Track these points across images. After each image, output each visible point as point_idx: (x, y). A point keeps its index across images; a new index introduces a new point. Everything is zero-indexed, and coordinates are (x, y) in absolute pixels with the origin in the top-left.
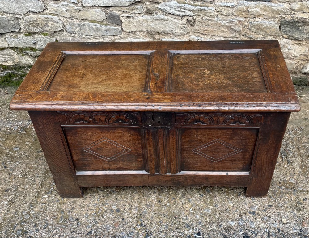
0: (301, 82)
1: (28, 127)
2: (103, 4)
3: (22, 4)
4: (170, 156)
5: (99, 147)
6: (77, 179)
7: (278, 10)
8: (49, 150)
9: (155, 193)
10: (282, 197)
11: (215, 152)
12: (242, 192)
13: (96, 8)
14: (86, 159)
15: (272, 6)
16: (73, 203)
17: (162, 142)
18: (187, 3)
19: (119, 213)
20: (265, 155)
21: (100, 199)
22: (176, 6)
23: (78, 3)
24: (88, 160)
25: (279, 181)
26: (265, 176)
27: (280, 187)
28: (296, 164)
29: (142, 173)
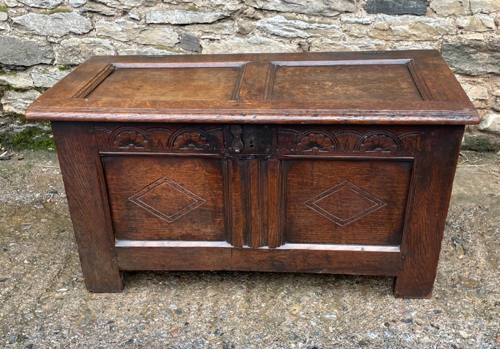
0: (478, 145)
1: (48, 201)
2: (175, 21)
3: (61, 22)
4: (268, 212)
5: (154, 195)
6: (116, 255)
7: (436, 27)
8: (76, 198)
9: (242, 288)
10: (458, 300)
11: (341, 207)
12: (388, 290)
13: (166, 26)
14: (133, 218)
15: (428, 22)
16: (106, 300)
17: (256, 184)
18: (299, 18)
19: (180, 316)
20: (425, 212)
21: (150, 295)
22: (282, 23)
23: (139, 19)
24: (136, 220)
25: (451, 277)
26: (427, 254)
27: (453, 285)
28: (479, 254)
29: (222, 244)
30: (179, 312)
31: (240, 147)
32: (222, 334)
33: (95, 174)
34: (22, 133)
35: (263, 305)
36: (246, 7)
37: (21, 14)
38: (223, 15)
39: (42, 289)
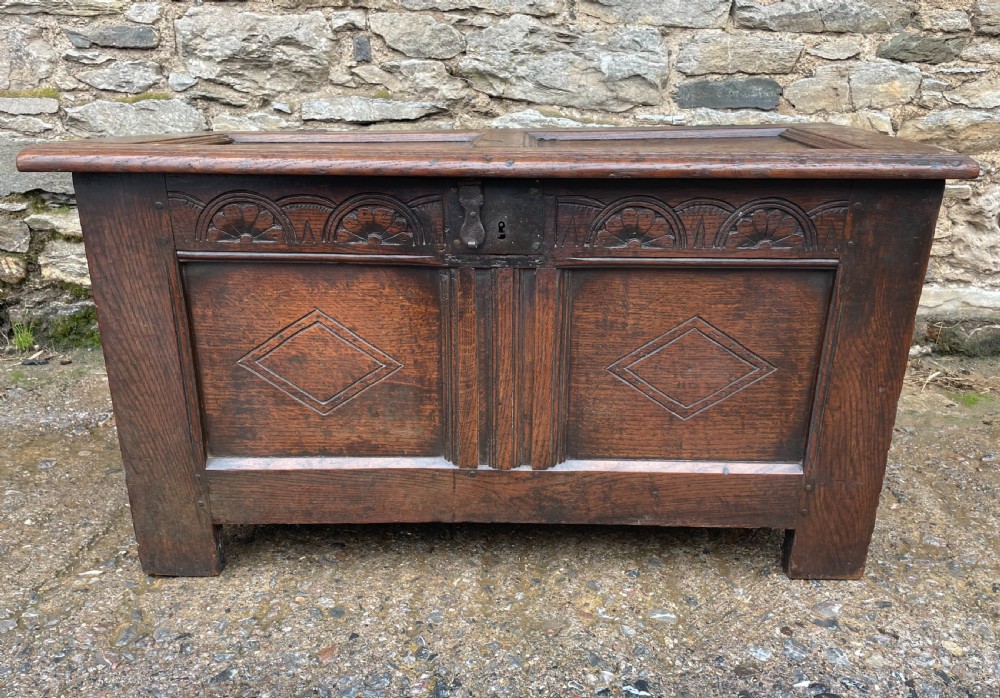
1: (101, 424)
2: (353, 116)
4: (531, 388)
5: (294, 353)
6: (208, 490)
8: (125, 358)
9: (473, 564)
10: (918, 581)
11: (683, 376)
12: (773, 565)
13: (336, 125)
14: (246, 406)
16: (181, 591)
17: (509, 323)
18: (564, 114)
19: (340, 620)
20: (857, 384)
21: (278, 581)
22: (537, 120)
23: (290, 112)
24: (252, 411)
25: (889, 541)
26: (859, 478)
27: (897, 555)
29: (434, 463)
30: (338, 612)
31: (477, 238)
32: (433, 656)
33: (167, 302)
34: (73, 318)
35: (519, 596)
36: (475, 93)
37: (84, 102)
38: (434, 107)
39: (46, 572)
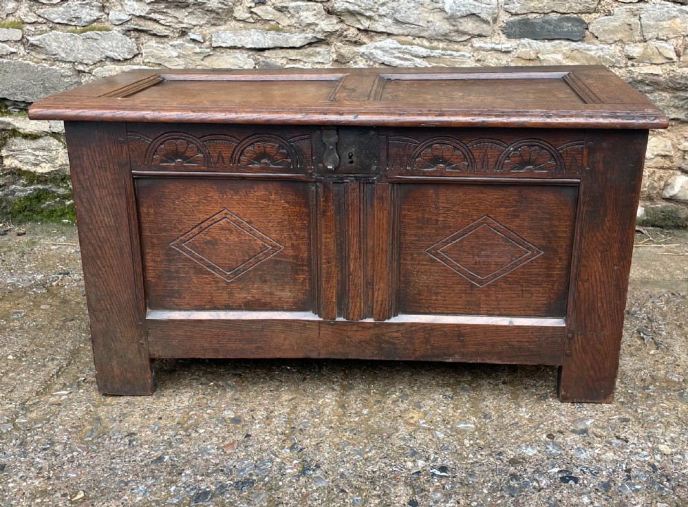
0: (664, 220)
1: (54, 284)
2: (252, 44)
3: (95, 43)
4: (373, 264)
5: (209, 238)
6: (147, 334)
7: (599, 57)
8: (93, 242)
9: (334, 390)
10: (654, 405)
11: (478, 256)
12: (550, 392)
13: (238, 51)
14: (175, 275)
15: (588, 50)
16: (127, 405)
17: (356, 219)
18: (416, 43)
19: (238, 426)
20: (599, 264)
21: (195, 399)
22: (395, 48)
23: (202, 41)
24: (179, 277)
25: (641, 376)
26: (605, 329)
27: (644, 386)
28: (677, 349)
29: (305, 316)
30: (236, 420)
31: (334, 163)
33: (124, 204)
34: (27, 198)
35: (365, 412)
36: (346, 27)
37: (42, 32)
38: (315, 37)
39: (29, 392)
